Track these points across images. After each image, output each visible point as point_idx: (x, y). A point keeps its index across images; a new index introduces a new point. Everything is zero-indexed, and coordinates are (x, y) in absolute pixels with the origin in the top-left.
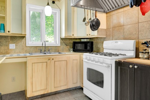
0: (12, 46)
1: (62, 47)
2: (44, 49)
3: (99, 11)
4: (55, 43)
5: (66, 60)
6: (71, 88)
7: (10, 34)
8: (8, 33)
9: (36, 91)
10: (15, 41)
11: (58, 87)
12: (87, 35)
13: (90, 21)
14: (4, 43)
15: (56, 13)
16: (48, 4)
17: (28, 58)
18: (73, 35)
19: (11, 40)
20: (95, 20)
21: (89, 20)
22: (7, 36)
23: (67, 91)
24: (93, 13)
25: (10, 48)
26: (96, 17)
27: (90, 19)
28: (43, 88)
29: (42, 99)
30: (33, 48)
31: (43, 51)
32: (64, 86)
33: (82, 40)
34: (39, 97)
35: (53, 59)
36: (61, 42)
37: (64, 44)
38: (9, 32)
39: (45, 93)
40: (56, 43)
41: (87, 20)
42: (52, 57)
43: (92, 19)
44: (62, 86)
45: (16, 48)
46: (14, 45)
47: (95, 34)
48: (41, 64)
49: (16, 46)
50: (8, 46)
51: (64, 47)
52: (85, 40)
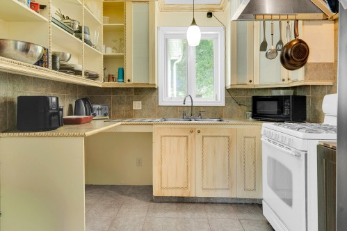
0: (137, 105)
1: (229, 107)
2: (191, 113)
3: (309, 18)
4: (214, 100)
5: (228, 137)
6: (241, 199)
7: (131, 84)
8: (127, 82)
9: (168, 188)
10: (142, 96)
11: (211, 189)
12: (284, 80)
13: (280, 47)
14: (126, 100)
15: (217, 35)
16: (194, 22)
17: (154, 126)
18: (251, 81)
19: (135, 95)
20: (295, 43)
21: (278, 44)
22: (130, 88)
23: (231, 204)
24: (288, 28)
25: (134, 108)
26: (296, 35)
27: (280, 42)
28: (180, 184)
29: (179, 205)
30: (171, 108)
31: (188, 115)
32: (222, 189)
33: (275, 93)
34: (174, 200)
35: (199, 132)
36: (226, 98)
37: (233, 101)
38: (129, 81)
39: (184, 196)
40: (217, 99)
41: (270, 47)
42: (198, 128)
43: (285, 42)
44: (219, 189)
45: (143, 108)
46: (140, 102)
47: (298, 77)
48: (176, 138)
49: (143, 104)
50: (131, 105)
51: (235, 108)
52: (282, 93)
